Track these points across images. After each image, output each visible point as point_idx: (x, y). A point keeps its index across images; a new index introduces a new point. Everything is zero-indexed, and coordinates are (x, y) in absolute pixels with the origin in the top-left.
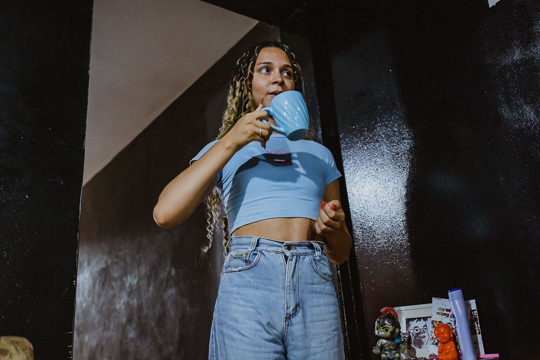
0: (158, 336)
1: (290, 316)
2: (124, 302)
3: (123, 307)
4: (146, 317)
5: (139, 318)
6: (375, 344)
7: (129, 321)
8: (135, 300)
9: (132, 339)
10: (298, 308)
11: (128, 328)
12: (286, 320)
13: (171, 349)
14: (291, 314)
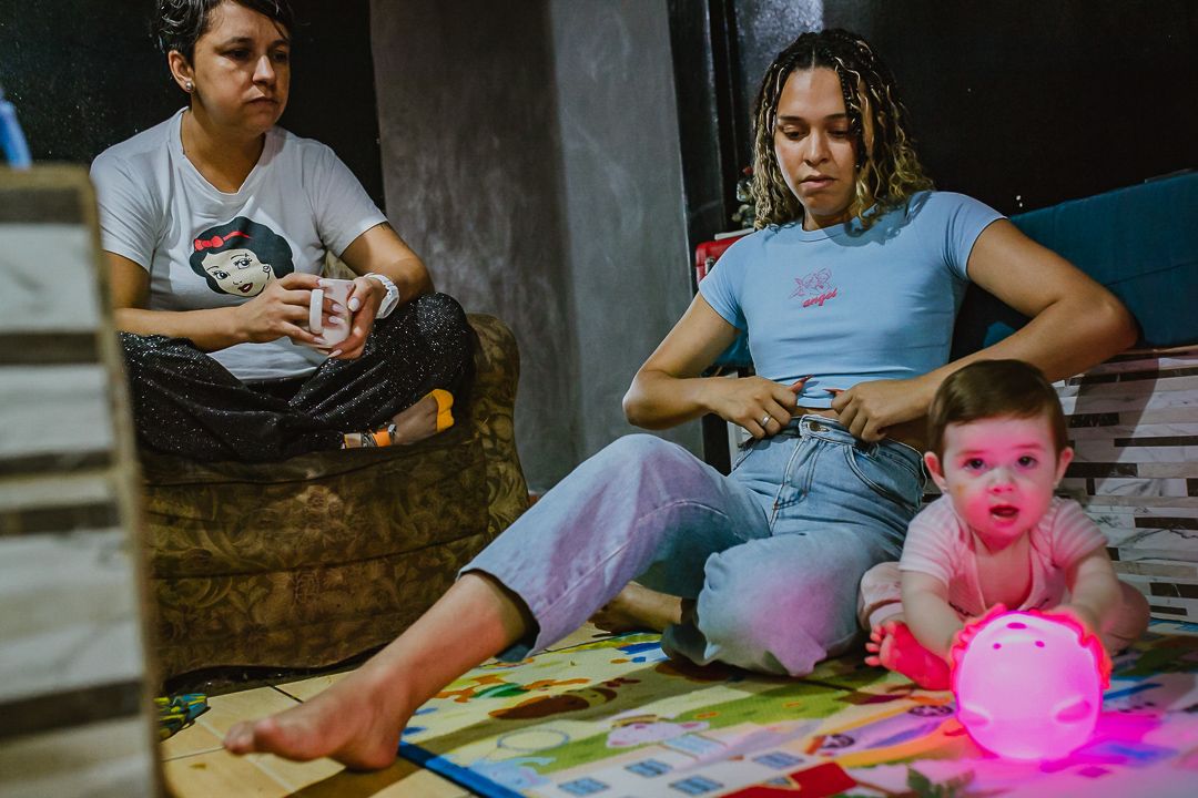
0: (480, 245)
1: (784, 503)
2: (420, 200)
3: (420, 206)
4: (459, 217)
5: (448, 221)
6: (736, 211)
7: (432, 227)
8: (438, 194)
9: (439, 255)
10: (803, 496)
11: (432, 238)
12: (775, 509)
13: (500, 262)
14: (787, 500)
